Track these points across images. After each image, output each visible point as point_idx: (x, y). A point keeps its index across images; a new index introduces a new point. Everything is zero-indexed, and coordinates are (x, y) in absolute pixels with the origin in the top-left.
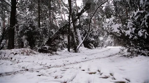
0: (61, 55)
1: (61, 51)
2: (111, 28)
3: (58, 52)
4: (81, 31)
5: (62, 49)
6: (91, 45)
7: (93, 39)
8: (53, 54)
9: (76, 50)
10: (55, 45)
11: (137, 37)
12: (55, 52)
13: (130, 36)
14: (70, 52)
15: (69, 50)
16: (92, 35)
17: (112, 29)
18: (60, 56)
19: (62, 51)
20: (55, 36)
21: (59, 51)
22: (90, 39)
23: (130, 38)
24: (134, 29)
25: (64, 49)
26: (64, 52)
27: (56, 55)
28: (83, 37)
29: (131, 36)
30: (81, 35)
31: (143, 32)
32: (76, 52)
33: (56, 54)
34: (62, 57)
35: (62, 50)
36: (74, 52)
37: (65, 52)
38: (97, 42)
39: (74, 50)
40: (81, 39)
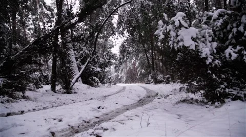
0: (35, 100)
1: (34, 90)
2: (177, 36)
3: (28, 93)
4: (76, 54)
5: (38, 86)
6: (94, 80)
7: (99, 69)
8: (16, 98)
9: (68, 89)
10: (22, 77)
11: (220, 62)
12: (21, 94)
13: (209, 58)
14: (55, 92)
15: (53, 89)
16: (95, 63)
17: (179, 38)
18: (35, 103)
19: (37, 90)
20: (24, 57)
21: (31, 90)
22: (93, 69)
23: (208, 63)
24: (215, 44)
25: (42, 87)
26: (44, 94)
27: (23, 100)
28: (81, 64)
29: (211, 58)
30: (77, 61)
31: (236, 50)
32: (68, 93)
33: (24, 97)
34: (40, 104)
35: (37, 88)
36: (65, 93)
37: (45, 92)
38: (103, 75)
39: (64, 88)
40: (77, 68)
